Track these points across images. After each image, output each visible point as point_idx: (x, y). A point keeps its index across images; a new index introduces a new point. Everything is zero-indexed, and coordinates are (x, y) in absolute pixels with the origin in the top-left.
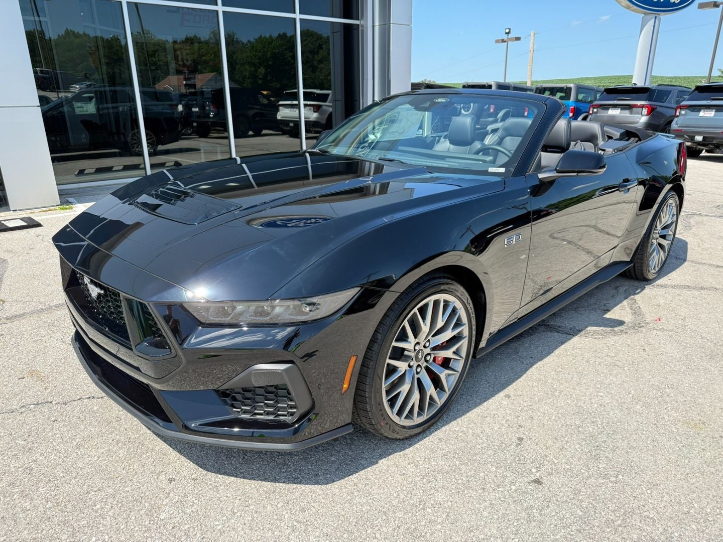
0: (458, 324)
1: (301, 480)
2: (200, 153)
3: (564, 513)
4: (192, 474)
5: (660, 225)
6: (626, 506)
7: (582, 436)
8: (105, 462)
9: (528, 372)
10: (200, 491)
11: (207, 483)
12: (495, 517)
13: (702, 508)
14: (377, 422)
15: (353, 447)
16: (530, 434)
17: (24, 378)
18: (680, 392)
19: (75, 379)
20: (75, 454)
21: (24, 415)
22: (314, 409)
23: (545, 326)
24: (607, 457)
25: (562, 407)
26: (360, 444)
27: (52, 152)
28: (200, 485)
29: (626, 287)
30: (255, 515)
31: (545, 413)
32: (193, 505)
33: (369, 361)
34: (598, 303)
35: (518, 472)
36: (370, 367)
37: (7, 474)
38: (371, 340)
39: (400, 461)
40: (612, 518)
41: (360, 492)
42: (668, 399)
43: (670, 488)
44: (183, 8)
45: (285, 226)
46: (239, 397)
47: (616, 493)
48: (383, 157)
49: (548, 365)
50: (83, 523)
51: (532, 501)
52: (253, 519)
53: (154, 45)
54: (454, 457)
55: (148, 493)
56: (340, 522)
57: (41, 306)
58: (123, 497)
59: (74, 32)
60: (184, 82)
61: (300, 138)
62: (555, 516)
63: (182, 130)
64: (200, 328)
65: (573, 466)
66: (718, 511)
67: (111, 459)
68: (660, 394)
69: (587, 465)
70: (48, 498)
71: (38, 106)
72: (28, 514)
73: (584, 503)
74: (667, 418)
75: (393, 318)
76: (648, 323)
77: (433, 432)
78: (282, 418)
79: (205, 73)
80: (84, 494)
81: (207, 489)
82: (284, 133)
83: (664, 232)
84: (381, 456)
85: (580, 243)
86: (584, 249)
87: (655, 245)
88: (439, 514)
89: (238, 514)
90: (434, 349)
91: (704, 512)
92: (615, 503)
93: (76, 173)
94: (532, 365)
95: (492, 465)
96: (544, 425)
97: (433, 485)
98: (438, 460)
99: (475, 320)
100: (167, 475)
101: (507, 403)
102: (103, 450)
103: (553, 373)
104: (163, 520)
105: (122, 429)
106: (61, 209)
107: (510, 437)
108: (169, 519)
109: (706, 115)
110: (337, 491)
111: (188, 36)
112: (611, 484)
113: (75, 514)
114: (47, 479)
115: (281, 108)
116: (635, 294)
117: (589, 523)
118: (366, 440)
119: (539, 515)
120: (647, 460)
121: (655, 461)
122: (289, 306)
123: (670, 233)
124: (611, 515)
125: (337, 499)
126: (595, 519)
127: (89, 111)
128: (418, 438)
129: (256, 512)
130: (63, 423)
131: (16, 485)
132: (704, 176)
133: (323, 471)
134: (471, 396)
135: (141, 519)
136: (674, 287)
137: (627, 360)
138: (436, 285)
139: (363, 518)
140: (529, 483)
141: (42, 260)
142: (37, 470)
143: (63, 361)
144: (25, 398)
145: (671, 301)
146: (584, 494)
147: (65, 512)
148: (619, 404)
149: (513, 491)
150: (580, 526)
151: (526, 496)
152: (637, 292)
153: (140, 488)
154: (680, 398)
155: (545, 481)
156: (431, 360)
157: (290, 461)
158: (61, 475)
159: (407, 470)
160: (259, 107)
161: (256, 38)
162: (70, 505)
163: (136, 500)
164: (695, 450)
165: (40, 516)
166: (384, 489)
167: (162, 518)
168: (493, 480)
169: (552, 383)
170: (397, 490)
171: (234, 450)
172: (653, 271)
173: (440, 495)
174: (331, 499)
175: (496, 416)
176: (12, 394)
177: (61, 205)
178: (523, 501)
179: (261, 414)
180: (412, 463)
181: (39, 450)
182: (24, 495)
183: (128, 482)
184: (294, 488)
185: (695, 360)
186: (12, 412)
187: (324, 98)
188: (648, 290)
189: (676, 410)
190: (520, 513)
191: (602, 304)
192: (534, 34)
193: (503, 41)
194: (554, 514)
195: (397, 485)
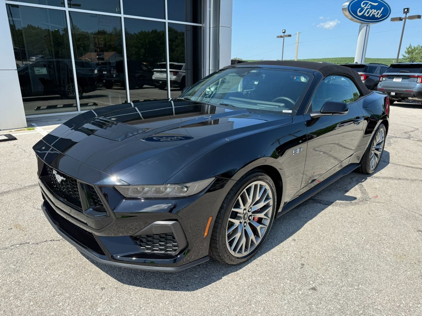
0: (267, 198)
1: (179, 289)
2: (109, 98)
3: (330, 307)
4: (115, 285)
5: (376, 143)
6: (365, 302)
7: (337, 263)
8: (63, 278)
9: (304, 226)
10: (120, 295)
11: (124, 290)
12: (291, 309)
13: (407, 304)
14: (222, 255)
15: (207, 269)
16: (308, 262)
17: (12, 229)
18: (391, 238)
19: (42, 230)
20: (45, 273)
21: (13, 250)
22: (188, 247)
23: (313, 200)
24: (352, 275)
25: (325, 246)
26: (211, 267)
27: (23, 96)
28: (120, 291)
29: (357, 178)
30: (153, 309)
31: (315, 250)
32: (116, 303)
33: (219, 219)
34: (342, 187)
35: (303, 284)
36: (219, 223)
37: (5, 286)
38: (220, 207)
39: (235, 277)
40: (357, 309)
41: (213, 295)
42: (384, 242)
43: (389, 292)
44: (99, 15)
45: (159, 141)
46: (144, 240)
47: (359, 295)
48: (221, 103)
49: (316, 222)
50: (52, 314)
51: (312, 300)
52: (152, 311)
53: (79, 35)
54: (266, 275)
55: (89, 296)
56: (203, 312)
57: (19, 187)
58: (75, 299)
59: (32, 26)
60: (97, 57)
61: (167, 90)
62: (325, 308)
63: (97, 84)
64: (124, 200)
65: (333, 280)
66: (416, 305)
67: (66, 276)
68: (380, 239)
69: (341, 280)
70: (30, 299)
71: (16, 70)
72: (19, 309)
73: (340, 301)
74: (384, 252)
75: (233, 195)
76: (370, 199)
77: (253, 260)
78: (169, 252)
79: (109, 51)
80: (52, 296)
81: (124, 293)
82: (156, 87)
83: (378, 147)
84: (224, 275)
85: (330, 153)
86: (333, 157)
87: (373, 154)
88: (259, 307)
89: (143, 308)
90: (254, 213)
91: (408, 306)
92: (358, 301)
93: (35, 109)
94: (306, 222)
95: (287, 280)
96: (315, 256)
97: (255, 291)
98: (257, 277)
99: (276, 196)
100: (100, 285)
101: (294, 244)
102: (61, 271)
103: (318, 227)
104: (99, 312)
105: (72, 259)
106: (28, 130)
107: (297, 263)
108: (103, 311)
109: (397, 81)
110: (200, 294)
111: (100, 30)
112: (355, 290)
113: (48, 309)
114: (30, 288)
115: (155, 73)
116: (362, 182)
117: (344, 312)
118: (215, 265)
119: (316, 308)
120: (375, 276)
121: (379, 277)
122: (175, 188)
123: (381, 147)
124: (356, 308)
125: (200, 299)
126: (347, 310)
127: (43, 72)
128: (245, 264)
129: (154, 307)
130: (37, 255)
131: (11, 292)
132: (396, 115)
133: (191, 283)
134: (273, 240)
135: (86, 311)
136: (383, 178)
137: (360, 219)
138: (256, 176)
139: (216, 310)
140: (309, 289)
141: (18, 159)
142: (23, 283)
143: (34, 219)
144: (13, 240)
145: (383, 186)
146: (341, 296)
147: (41, 307)
148: (357, 245)
149: (300, 294)
150: (339, 314)
151: (308, 297)
152: (363, 181)
153: (84, 293)
154: (391, 241)
155: (318, 288)
156: (252, 219)
157: (172, 277)
158: (37, 286)
159: (239, 282)
160: (141, 72)
161: (139, 32)
162: (44, 303)
163: (83, 300)
164: (401, 271)
165: (27, 310)
166: (227, 293)
167: (99, 311)
168: (289, 288)
169: (318, 232)
170: (234, 294)
171: (139, 271)
172: (372, 169)
173: (259, 296)
174: (197, 299)
175: (288, 251)
176: (5, 238)
177: (28, 127)
178: (306, 300)
179: (157, 250)
180: (242, 279)
181: (23, 271)
182: (16, 298)
183: (77, 290)
184: (175, 293)
185: (398, 219)
186: (6, 249)
187: (180, 67)
188: (369, 180)
189: (389, 248)
190: (305, 307)
191: (344, 187)
192: (299, 33)
193: (281, 37)
194: (324, 307)
195: (234, 291)
